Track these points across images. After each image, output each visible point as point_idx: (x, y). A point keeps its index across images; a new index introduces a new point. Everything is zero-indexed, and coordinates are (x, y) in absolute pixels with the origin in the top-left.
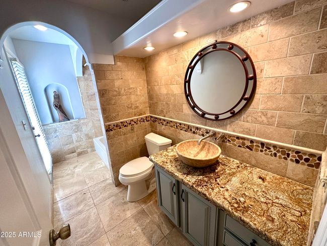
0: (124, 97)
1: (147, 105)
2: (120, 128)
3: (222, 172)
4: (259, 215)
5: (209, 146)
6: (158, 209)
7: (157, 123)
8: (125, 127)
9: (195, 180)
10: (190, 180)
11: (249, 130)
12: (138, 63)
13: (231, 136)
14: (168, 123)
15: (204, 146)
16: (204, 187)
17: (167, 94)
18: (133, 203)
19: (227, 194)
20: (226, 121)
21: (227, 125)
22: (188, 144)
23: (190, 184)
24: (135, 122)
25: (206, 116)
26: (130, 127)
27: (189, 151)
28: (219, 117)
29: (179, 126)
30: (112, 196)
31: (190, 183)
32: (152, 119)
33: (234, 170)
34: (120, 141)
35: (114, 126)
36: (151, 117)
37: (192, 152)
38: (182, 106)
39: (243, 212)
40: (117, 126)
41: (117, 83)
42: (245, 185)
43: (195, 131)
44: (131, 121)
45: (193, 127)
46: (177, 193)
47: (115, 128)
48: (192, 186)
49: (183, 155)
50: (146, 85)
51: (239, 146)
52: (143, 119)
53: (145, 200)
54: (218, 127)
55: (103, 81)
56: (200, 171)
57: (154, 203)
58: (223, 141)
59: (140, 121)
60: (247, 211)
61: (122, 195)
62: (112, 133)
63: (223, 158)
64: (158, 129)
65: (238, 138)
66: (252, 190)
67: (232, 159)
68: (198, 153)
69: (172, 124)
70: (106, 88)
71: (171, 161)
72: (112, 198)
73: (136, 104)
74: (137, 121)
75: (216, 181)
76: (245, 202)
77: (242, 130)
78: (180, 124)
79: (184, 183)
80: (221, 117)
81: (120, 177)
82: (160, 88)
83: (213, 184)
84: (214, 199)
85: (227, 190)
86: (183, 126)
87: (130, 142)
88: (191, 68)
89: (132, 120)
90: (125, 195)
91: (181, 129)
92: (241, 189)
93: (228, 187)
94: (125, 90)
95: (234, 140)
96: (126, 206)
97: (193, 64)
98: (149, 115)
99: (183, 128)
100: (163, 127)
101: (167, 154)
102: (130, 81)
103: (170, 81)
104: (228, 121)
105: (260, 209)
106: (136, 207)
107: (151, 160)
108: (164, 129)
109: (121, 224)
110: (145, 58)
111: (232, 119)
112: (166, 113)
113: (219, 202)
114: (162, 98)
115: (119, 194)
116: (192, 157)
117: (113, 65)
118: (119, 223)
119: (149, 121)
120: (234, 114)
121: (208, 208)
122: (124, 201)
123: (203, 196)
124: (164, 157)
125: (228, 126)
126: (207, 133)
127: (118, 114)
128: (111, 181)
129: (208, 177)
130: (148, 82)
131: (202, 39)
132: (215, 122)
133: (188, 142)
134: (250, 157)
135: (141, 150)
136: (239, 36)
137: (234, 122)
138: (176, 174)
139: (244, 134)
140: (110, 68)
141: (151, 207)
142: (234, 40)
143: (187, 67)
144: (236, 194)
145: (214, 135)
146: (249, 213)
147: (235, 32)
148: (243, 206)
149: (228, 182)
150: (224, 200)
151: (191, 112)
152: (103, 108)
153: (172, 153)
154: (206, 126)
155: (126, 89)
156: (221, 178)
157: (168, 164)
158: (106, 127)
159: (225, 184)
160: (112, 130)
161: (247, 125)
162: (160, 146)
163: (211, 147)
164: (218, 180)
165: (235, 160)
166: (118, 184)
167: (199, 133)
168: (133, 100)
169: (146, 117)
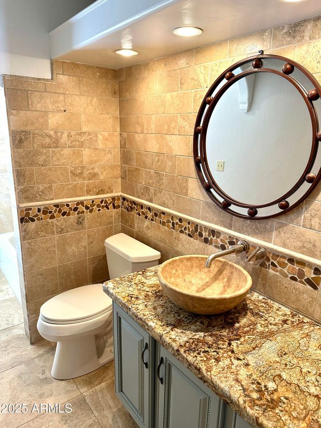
0: (67, 152)
1: (118, 172)
2: (52, 217)
3: (246, 329)
4: (296, 418)
5: (232, 273)
6: (114, 398)
7: (134, 213)
8: (64, 214)
9: (186, 339)
10: (177, 337)
11: (314, 246)
12: (104, 80)
13: (278, 256)
14: (156, 215)
15: (220, 272)
16: (202, 354)
17: (159, 154)
18: (63, 383)
19: (243, 373)
20: (270, 222)
21: (272, 231)
22: (189, 264)
23: (175, 346)
24: (87, 208)
25: (233, 207)
26: (74, 217)
27: (188, 277)
28: (256, 213)
29: (177, 224)
30: (21, 363)
31: (174, 344)
32: (126, 203)
33: (274, 328)
34: (48, 245)
35: (39, 210)
36: (124, 199)
37: (194, 282)
38: (187, 181)
39: (265, 409)
40: (45, 212)
41: (54, 120)
42: (287, 358)
43: (208, 237)
44: (78, 204)
45: (206, 228)
46: (150, 365)
47: (41, 215)
48: (178, 350)
49: (170, 285)
50: (119, 129)
51: (293, 278)
52: (106, 202)
53: (90, 379)
54: (254, 233)
55: (22, 113)
56: (202, 323)
57: (108, 387)
58: (263, 265)
59: (98, 206)
60: (273, 408)
61: (41, 364)
62: (32, 226)
63: (258, 301)
64: (136, 225)
65: (291, 260)
66: (298, 369)
67: (276, 305)
68: (207, 285)
69: (164, 219)
70: (28, 128)
71: (147, 296)
72: (20, 367)
73: (93, 169)
74: (93, 205)
75: (230, 344)
76: (276, 390)
77: (300, 244)
78: (181, 220)
79: (163, 343)
80: (261, 213)
81: (40, 323)
82: (145, 140)
83: (222, 351)
84: (216, 379)
85: (247, 365)
86: (185, 224)
87: (72, 249)
88: (210, 103)
89: (82, 203)
90: (47, 364)
91: (181, 232)
92: (276, 365)
93: (250, 359)
94: (69, 136)
95: (283, 265)
96: (47, 388)
97: (214, 95)
98: (120, 194)
99: (185, 229)
100: (147, 223)
101: (143, 280)
102: (83, 117)
103: (166, 127)
104: (275, 222)
105: (302, 407)
106: (68, 392)
107: (106, 291)
108: (148, 228)
109: (31, 424)
110: (121, 70)
111: (283, 220)
112: (155, 194)
113: (222, 385)
114: (148, 161)
115: (36, 361)
116: (192, 291)
117: (47, 80)
118: (26, 420)
119: (118, 207)
120: (287, 209)
121: (205, 399)
122: (44, 376)
123: (195, 371)
124: (134, 286)
125: (274, 234)
126: (232, 243)
127: (50, 187)
128: (22, 332)
129: (215, 335)
130: (124, 123)
131: (235, 46)
132: (248, 222)
133: (188, 259)
134: (311, 303)
135: (95, 270)
136: (305, 48)
137: (286, 225)
138: (151, 323)
139: (303, 253)
140: (41, 86)
141: (100, 395)
142: (296, 54)
143: (201, 100)
144: (262, 373)
145: (244, 250)
146: (277, 411)
147: (298, 38)
148: (269, 398)
149: (254, 349)
150: (233, 383)
151: (203, 196)
152: (17, 171)
153: (155, 278)
154: (231, 229)
155: (73, 133)
156: (242, 339)
157: (140, 302)
158: (22, 211)
159: (246, 353)
160: (33, 220)
161: (310, 235)
162: (133, 263)
163: (235, 275)
164: (234, 343)
165: (283, 308)
166: (36, 339)
167: (217, 242)
168: (86, 159)
169: (114, 199)
